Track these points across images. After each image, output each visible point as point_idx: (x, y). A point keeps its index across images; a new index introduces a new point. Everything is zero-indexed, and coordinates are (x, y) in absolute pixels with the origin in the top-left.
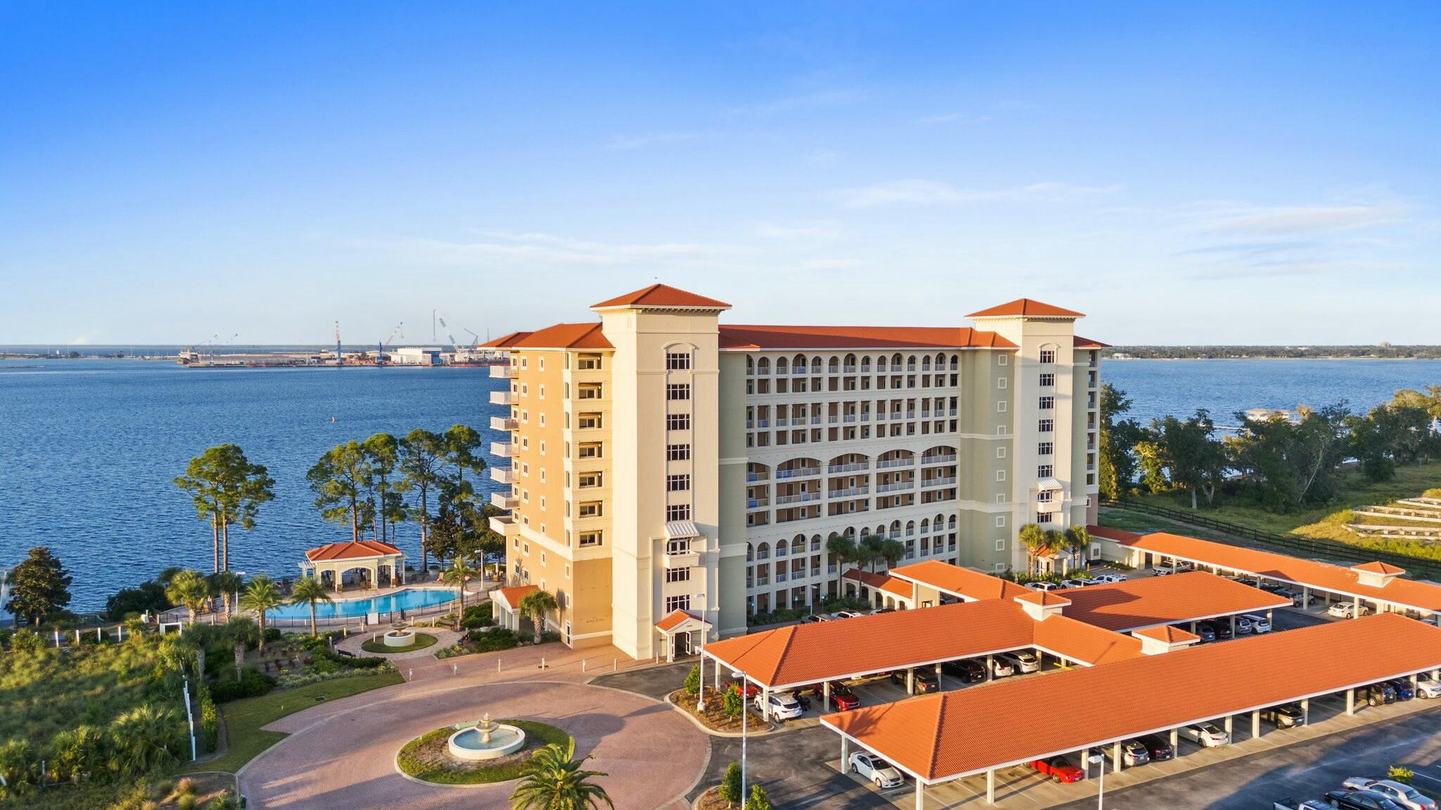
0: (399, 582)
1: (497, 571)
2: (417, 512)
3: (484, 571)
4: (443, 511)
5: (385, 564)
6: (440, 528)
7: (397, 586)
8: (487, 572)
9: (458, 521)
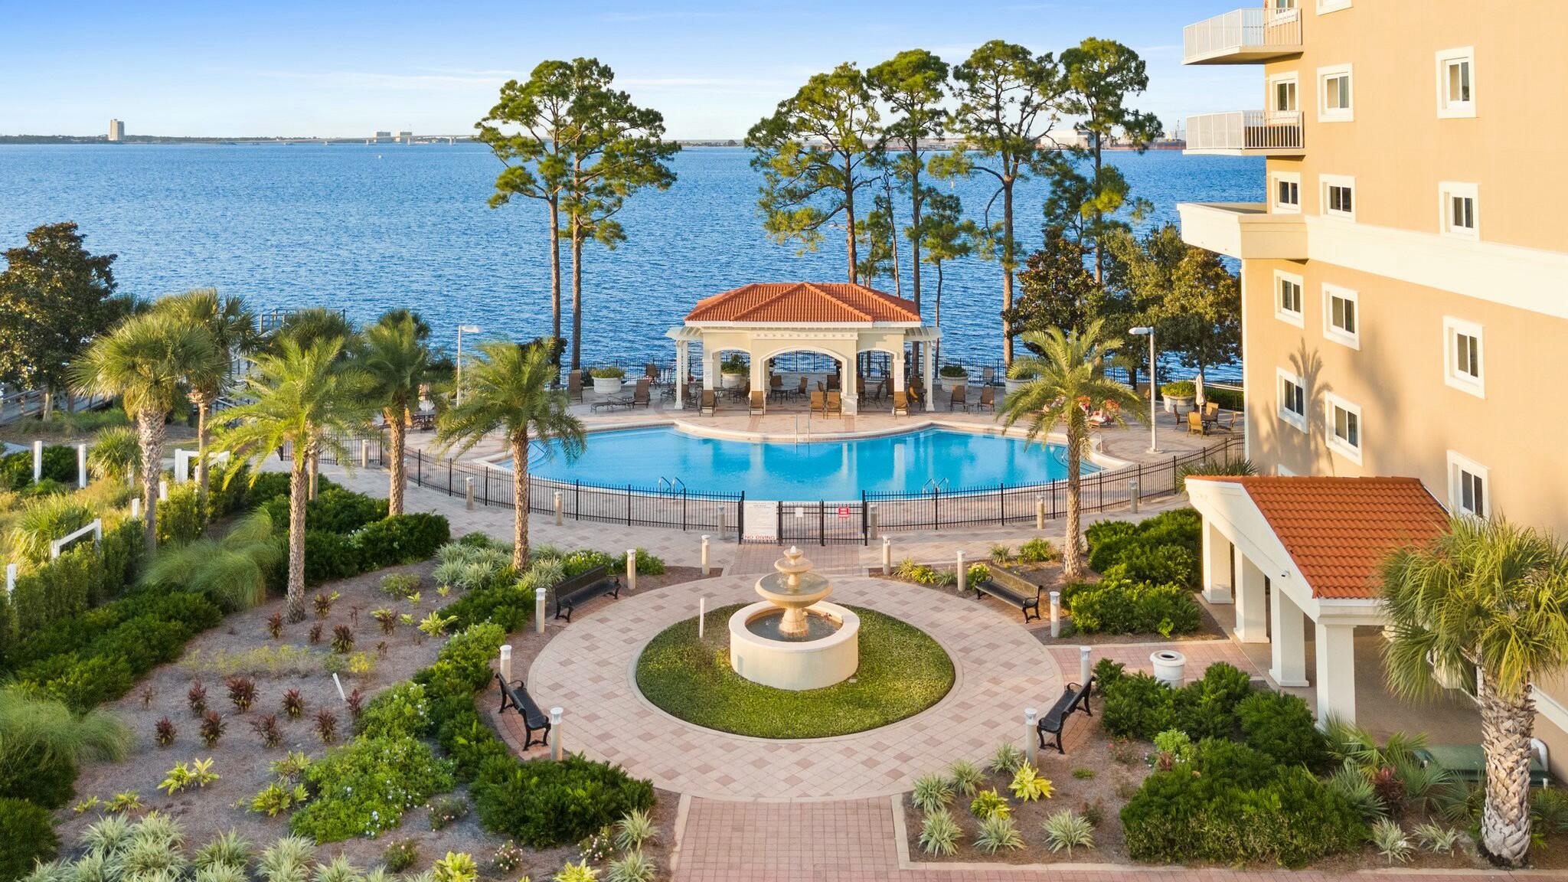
0: (915, 402)
1: (1200, 400)
2: (988, 233)
3: (1159, 397)
4: (1053, 236)
5: (879, 347)
6: (1043, 279)
7: (910, 413)
8: (1167, 401)
9: (1090, 262)
